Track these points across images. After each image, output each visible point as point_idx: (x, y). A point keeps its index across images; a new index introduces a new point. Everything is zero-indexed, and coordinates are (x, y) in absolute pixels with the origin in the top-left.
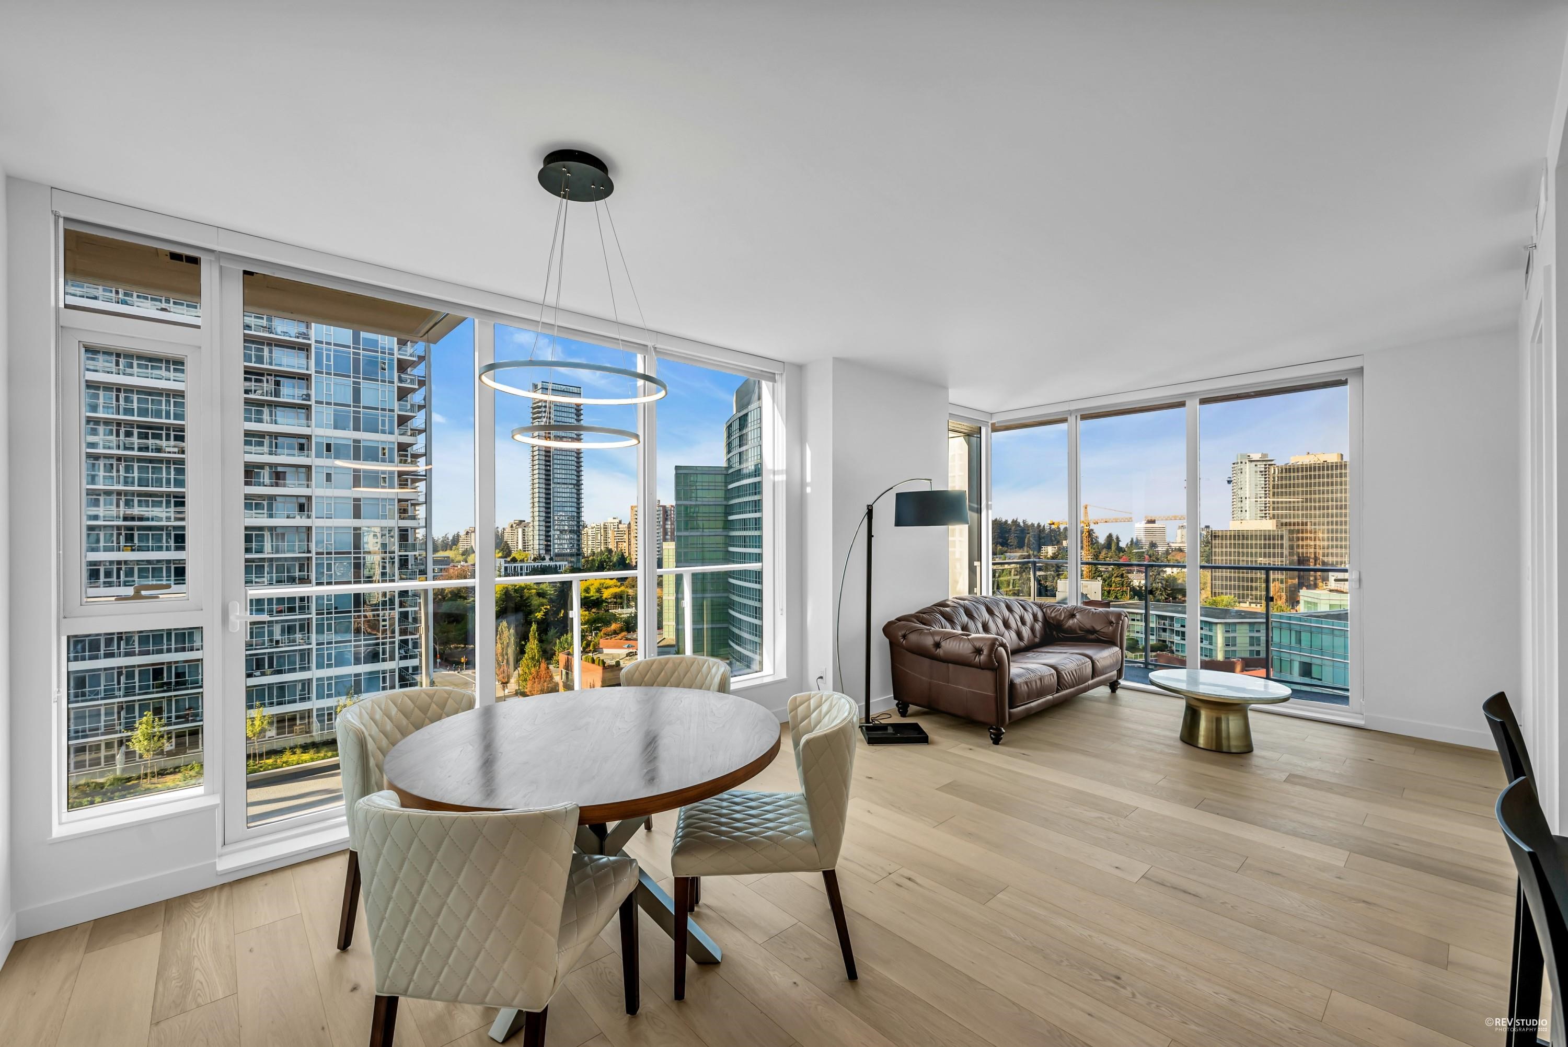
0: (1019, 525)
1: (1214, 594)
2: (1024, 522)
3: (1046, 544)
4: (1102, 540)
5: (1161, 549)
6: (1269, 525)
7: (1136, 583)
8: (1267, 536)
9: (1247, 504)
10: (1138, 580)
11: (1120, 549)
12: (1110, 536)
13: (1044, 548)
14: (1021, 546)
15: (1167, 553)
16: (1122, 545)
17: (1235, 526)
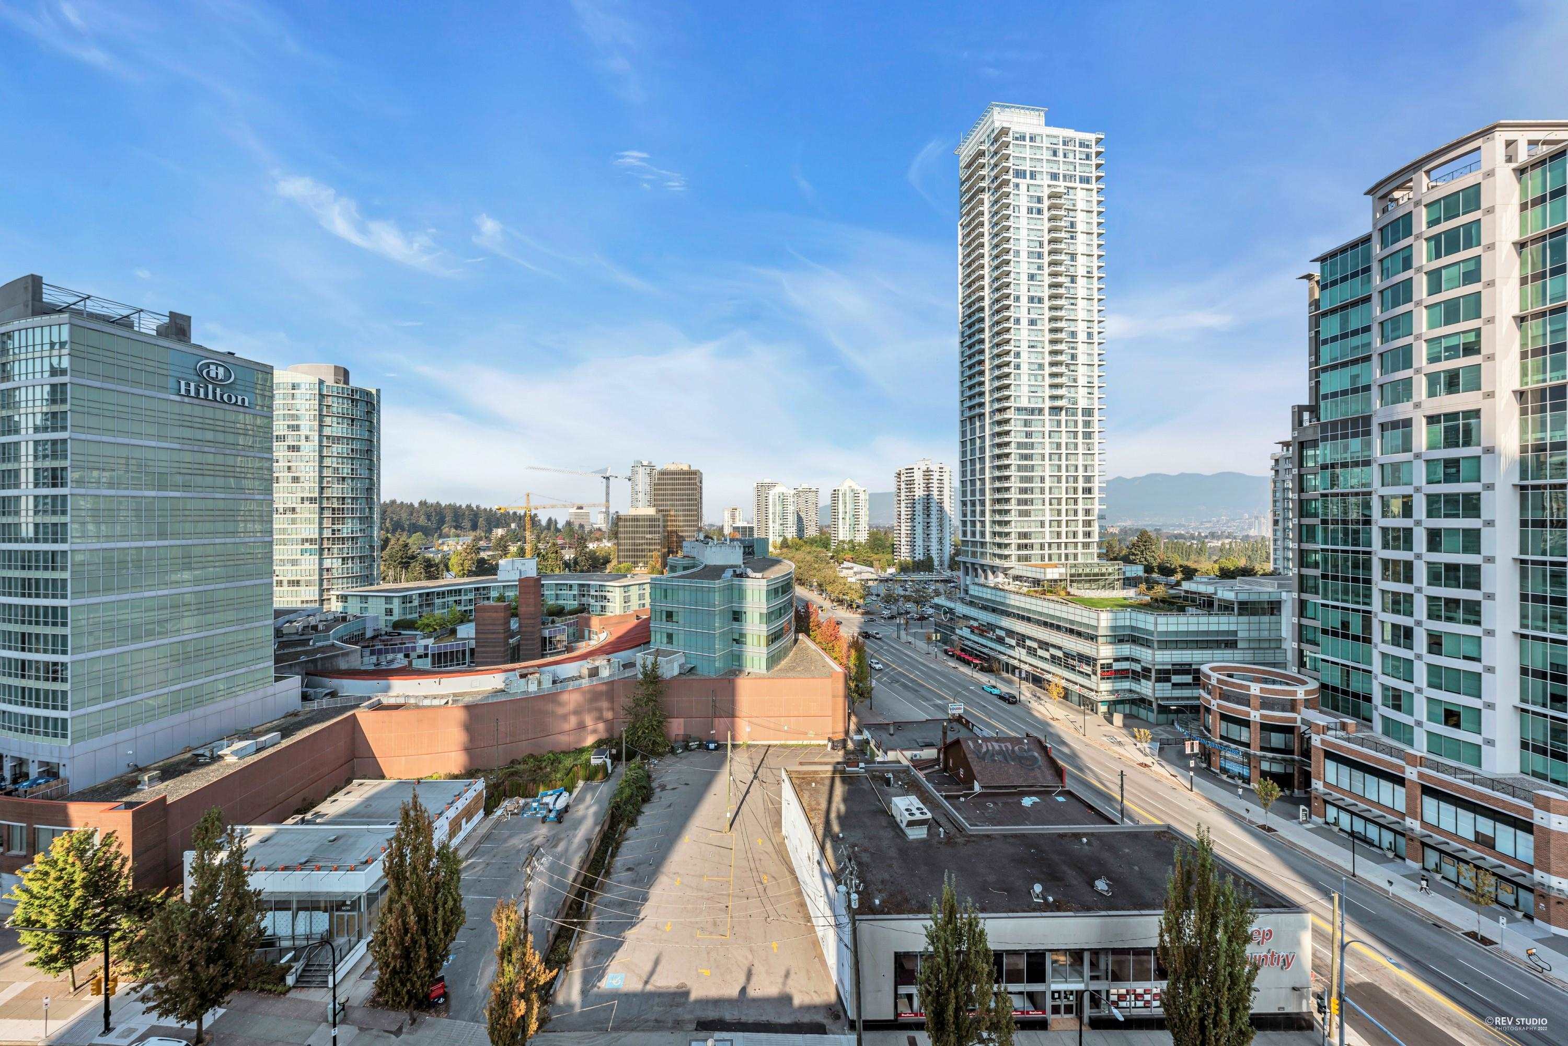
0: (472, 510)
1: (619, 563)
2: (478, 507)
3: (497, 527)
4: (544, 523)
5: (587, 529)
6: (651, 511)
7: (567, 557)
8: (651, 519)
9: (640, 496)
10: (568, 555)
11: (558, 530)
12: (550, 519)
13: (495, 530)
14: (474, 527)
15: (591, 532)
16: (560, 526)
17: (633, 512)
